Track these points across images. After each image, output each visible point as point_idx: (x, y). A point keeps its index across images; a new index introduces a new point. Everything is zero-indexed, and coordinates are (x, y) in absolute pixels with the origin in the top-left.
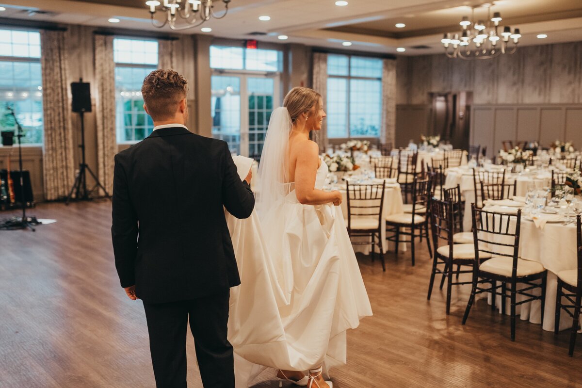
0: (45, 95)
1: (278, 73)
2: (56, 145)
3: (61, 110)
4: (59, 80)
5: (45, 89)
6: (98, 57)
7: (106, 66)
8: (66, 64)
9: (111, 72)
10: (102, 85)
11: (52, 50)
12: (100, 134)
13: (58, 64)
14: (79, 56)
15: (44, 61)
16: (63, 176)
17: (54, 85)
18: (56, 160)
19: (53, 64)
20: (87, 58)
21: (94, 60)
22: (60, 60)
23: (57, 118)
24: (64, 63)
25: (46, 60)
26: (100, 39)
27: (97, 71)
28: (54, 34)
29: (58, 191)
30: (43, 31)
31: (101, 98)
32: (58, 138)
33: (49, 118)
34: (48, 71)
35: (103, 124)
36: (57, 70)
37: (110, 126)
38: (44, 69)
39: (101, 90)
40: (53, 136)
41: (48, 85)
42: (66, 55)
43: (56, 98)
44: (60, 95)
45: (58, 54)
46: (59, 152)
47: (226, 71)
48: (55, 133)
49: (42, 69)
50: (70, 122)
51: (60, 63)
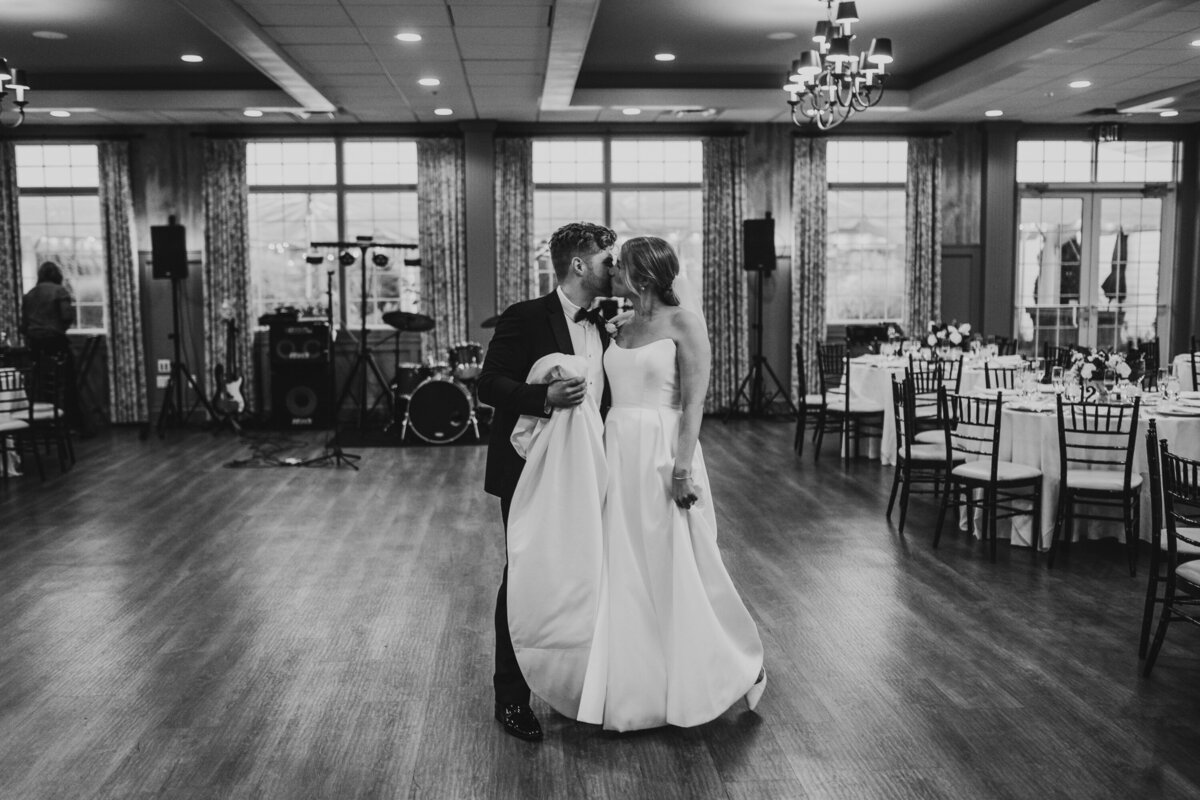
0: (707, 242)
1: (1173, 186)
2: (720, 323)
3: (731, 267)
4: (731, 216)
5: (706, 233)
6: (797, 176)
7: (811, 192)
8: (742, 191)
9: (820, 199)
10: (803, 222)
11: (720, 168)
12: (796, 307)
13: (730, 191)
14: (768, 175)
15: (707, 188)
16: (730, 377)
17: (721, 226)
18: (720, 348)
19: (721, 192)
20: (779, 179)
21: (792, 179)
22: (734, 184)
23: (723, 279)
24: (740, 189)
25: (711, 186)
26: (802, 145)
27: (796, 199)
28: (724, 143)
29: (720, 400)
30: (707, 138)
31: (799, 244)
32: (724, 312)
33: (711, 279)
34: (713, 203)
35: (802, 289)
36: (728, 200)
37: (813, 293)
38: (707, 200)
39: (799, 230)
40: (717, 308)
41: (712, 226)
42: (743, 176)
43: (724, 246)
44: (731, 242)
45: (730, 175)
46: (725, 335)
47: (1051, 187)
48: (720, 303)
49: (704, 200)
50: (745, 285)
51: (734, 190)
